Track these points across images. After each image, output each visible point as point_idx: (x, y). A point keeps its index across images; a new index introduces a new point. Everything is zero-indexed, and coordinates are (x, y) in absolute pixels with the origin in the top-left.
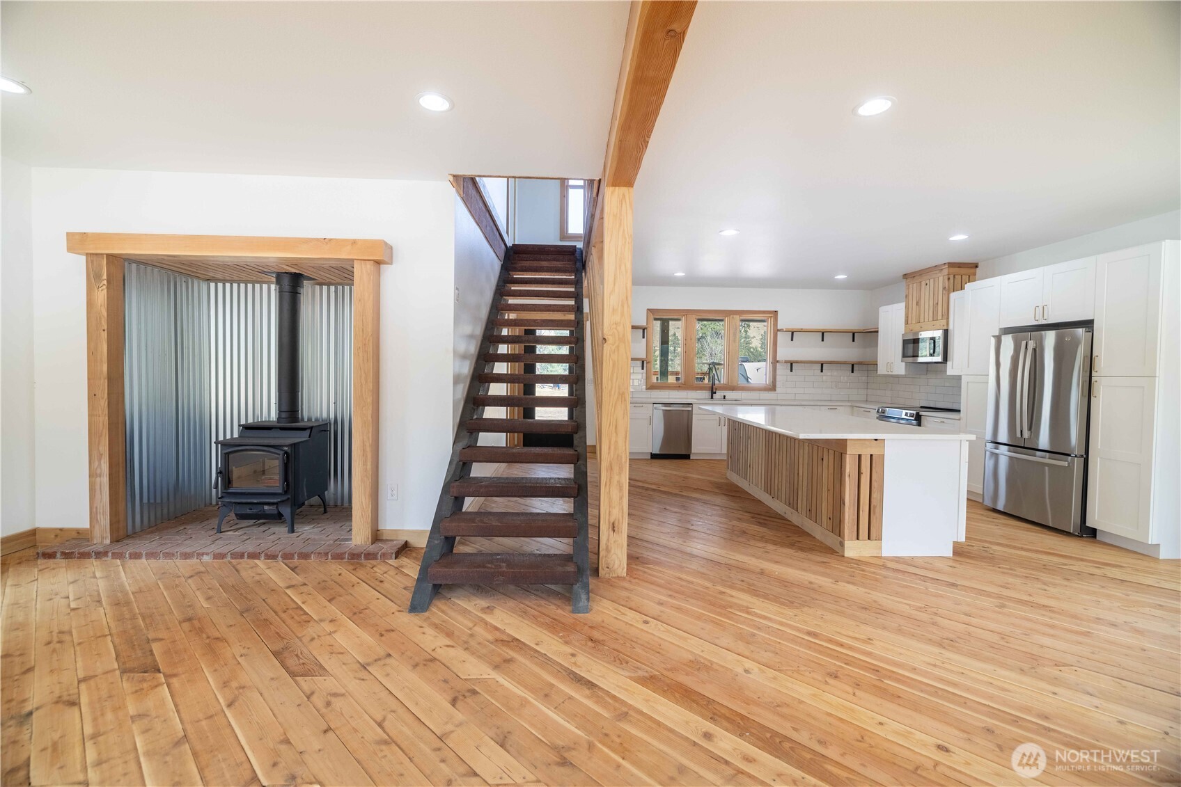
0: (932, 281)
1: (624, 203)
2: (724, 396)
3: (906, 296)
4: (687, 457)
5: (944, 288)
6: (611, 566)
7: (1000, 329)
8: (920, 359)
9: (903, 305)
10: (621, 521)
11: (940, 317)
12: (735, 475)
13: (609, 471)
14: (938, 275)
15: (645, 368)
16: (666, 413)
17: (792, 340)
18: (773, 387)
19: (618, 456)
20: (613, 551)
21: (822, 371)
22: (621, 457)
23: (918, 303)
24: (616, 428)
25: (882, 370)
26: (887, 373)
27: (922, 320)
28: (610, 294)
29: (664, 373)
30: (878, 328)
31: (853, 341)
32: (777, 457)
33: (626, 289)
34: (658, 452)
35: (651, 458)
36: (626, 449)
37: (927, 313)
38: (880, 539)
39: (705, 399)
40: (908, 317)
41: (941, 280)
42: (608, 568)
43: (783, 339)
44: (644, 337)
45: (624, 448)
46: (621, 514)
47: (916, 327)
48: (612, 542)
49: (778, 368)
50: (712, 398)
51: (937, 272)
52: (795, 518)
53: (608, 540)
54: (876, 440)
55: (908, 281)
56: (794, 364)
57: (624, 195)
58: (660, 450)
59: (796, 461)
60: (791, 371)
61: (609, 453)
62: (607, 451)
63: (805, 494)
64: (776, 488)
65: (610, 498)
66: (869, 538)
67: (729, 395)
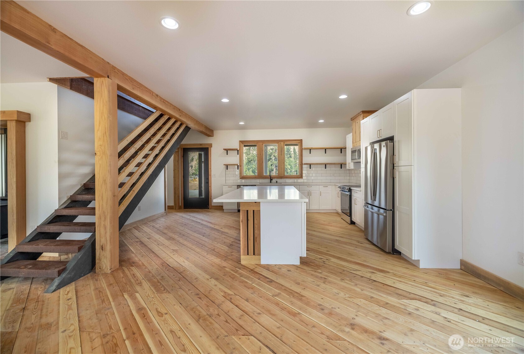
0: (359, 120)
1: (103, 85)
2: (277, 182)
3: (352, 129)
6: (101, 268)
7: (369, 143)
9: (352, 134)
10: (106, 245)
13: (99, 219)
15: (239, 169)
17: (310, 153)
18: (301, 177)
19: (103, 212)
20: (102, 260)
21: (326, 168)
22: (105, 212)
23: (355, 132)
24: (102, 197)
25: (347, 167)
28: (98, 131)
30: (347, 146)
31: (341, 153)
33: (105, 128)
36: (107, 208)
37: (358, 137)
38: (259, 255)
39: (268, 183)
40: (353, 139)
42: (100, 268)
43: (305, 153)
44: (238, 154)
45: (106, 208)
46: (106, 241)
47: (355, 144)
48: (102, 255)
49: (303, 167)
50: (271, 182)
51: (360, 116)
53: (100, 254)
54: (256, 202)
55: (353, 121)
56: (311, 165)
57: (102, 82)
60: (310, 168)
61: (99, 210)
62: (98, 209)
65: (100, 233)
66: (254, 254)
67: (279, 181)
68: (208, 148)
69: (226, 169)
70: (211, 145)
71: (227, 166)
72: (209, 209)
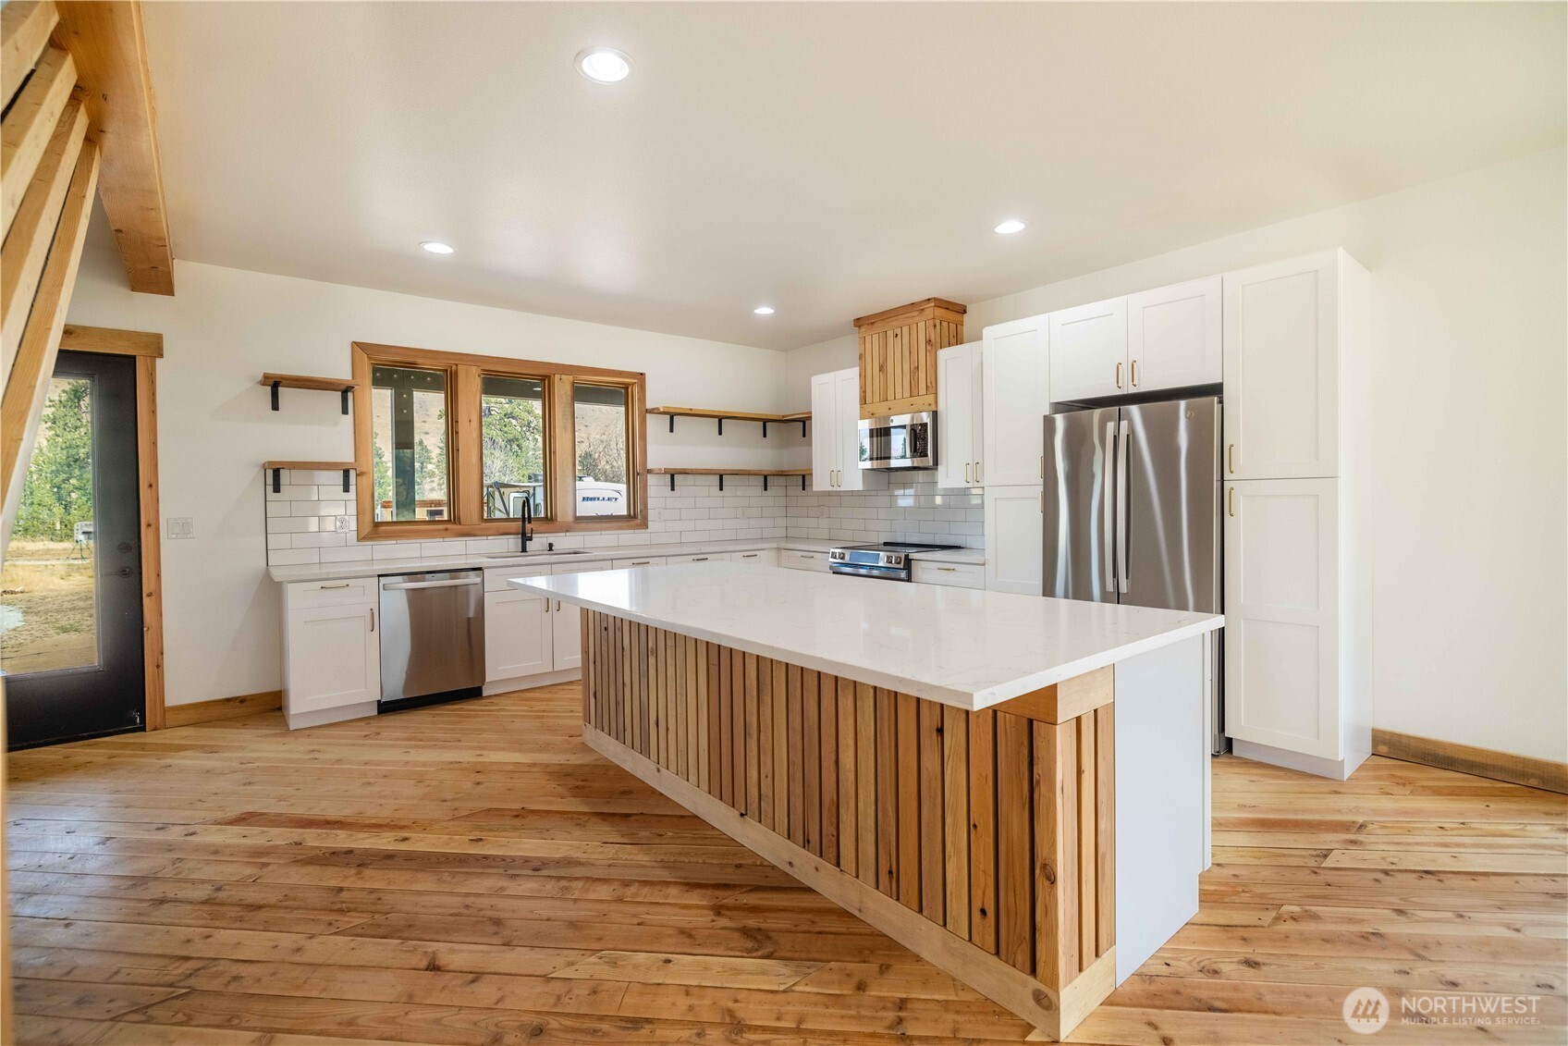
0: (905, 329)
2: (551, 546)
3: (861, 357)
4: (475, 693)
5: (928, 342)
7: (1051, 404)
8: (894, 463)
9: (854, 372)
11: (923, 390)
12: (613, 740)
14: (917, 319)
15: (352, 488)
16: (413, 593)
17: (671, 431)
18: (642, 521)
21: (721, 489)
23: (882, 368)
25: (820, 483)
26: (831, 489)
27: (891, 397)
29: (406, 498)
30: (811, 413)
31: (765, 436)
32: (752, 707)
34: (400, 696)
35: (379, 712)
37: (900, 384)
39: (507, 555)
40: (865, 392)
41: (922, 328)
43: (655, 426)
44: (345, 411)
47: (881, 409)
49: (649, 483)
50: (524, 550)
51: (916, 314)
52: (832, 885)
55: (863, 329)
56: (676, 476)
58: (406, 687)
59: (828, 729)
60: (673, 489)
63: (868, 822)
64: (753, 791)
66: (1097, 954)
67: (560, 541)
68: (134, 357)
69: (270, 489)
70: (155, 345)
71: (276, 475)
72: (143, 729)
